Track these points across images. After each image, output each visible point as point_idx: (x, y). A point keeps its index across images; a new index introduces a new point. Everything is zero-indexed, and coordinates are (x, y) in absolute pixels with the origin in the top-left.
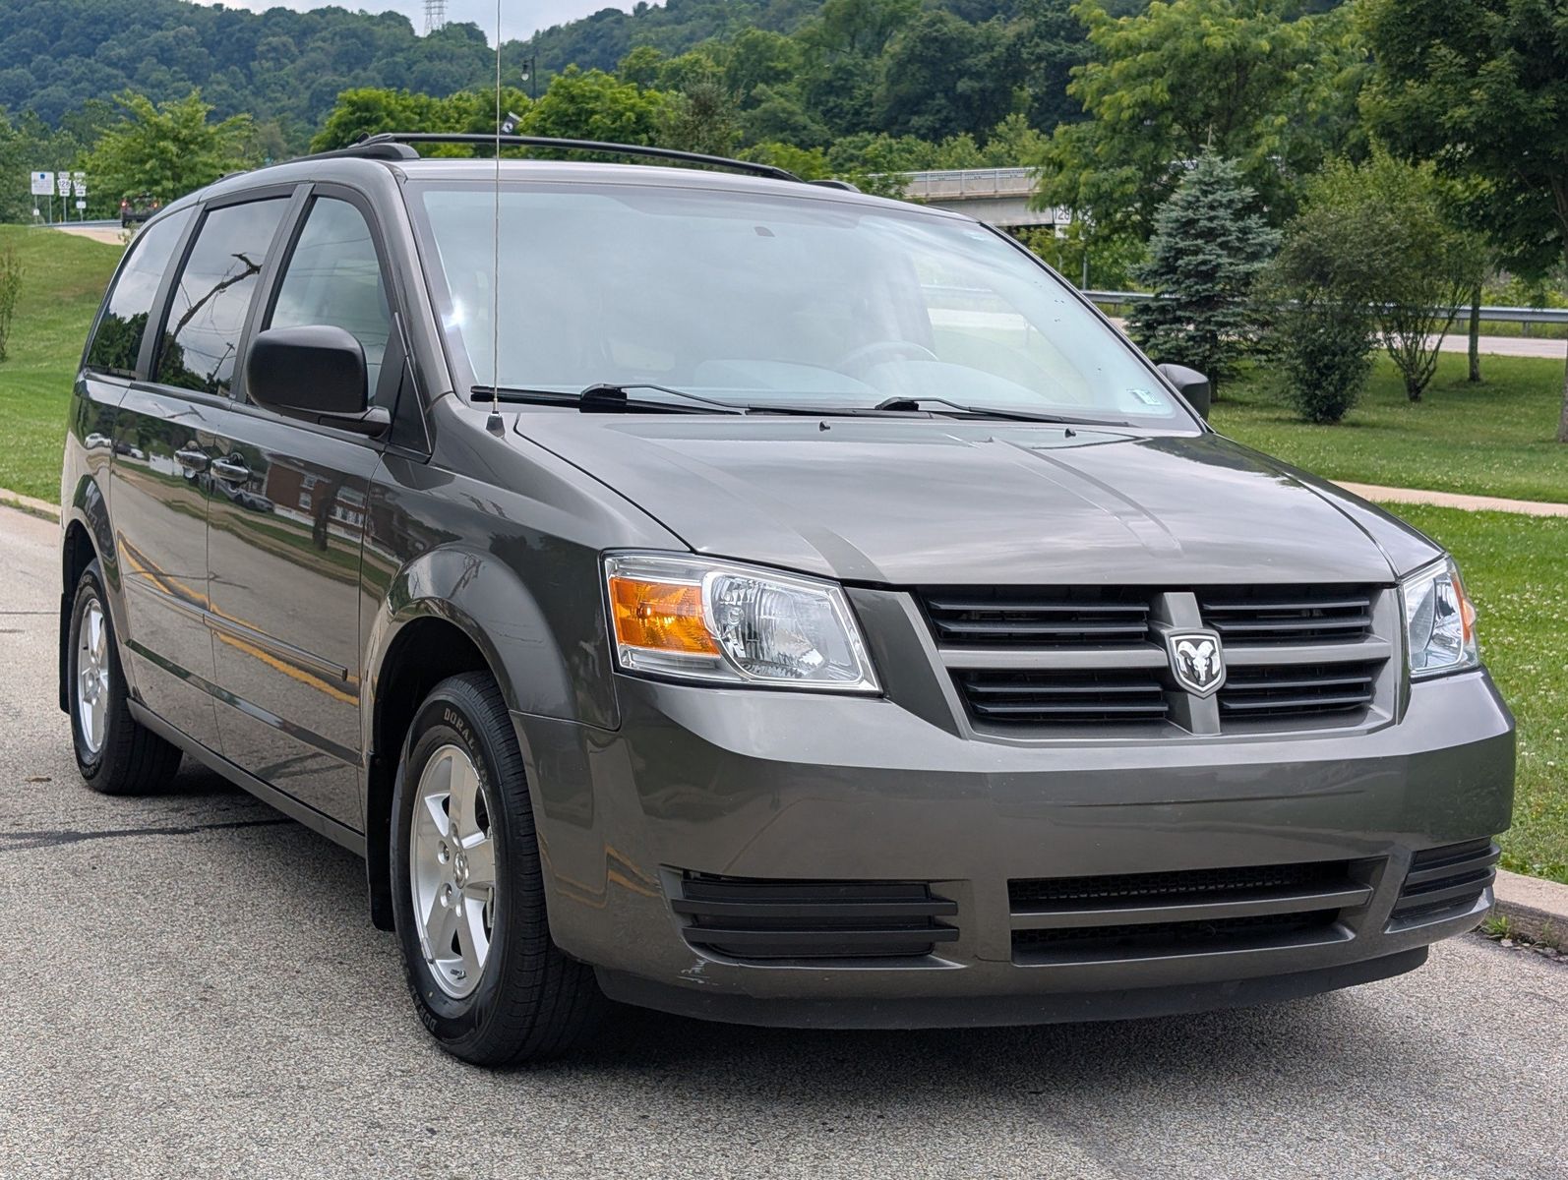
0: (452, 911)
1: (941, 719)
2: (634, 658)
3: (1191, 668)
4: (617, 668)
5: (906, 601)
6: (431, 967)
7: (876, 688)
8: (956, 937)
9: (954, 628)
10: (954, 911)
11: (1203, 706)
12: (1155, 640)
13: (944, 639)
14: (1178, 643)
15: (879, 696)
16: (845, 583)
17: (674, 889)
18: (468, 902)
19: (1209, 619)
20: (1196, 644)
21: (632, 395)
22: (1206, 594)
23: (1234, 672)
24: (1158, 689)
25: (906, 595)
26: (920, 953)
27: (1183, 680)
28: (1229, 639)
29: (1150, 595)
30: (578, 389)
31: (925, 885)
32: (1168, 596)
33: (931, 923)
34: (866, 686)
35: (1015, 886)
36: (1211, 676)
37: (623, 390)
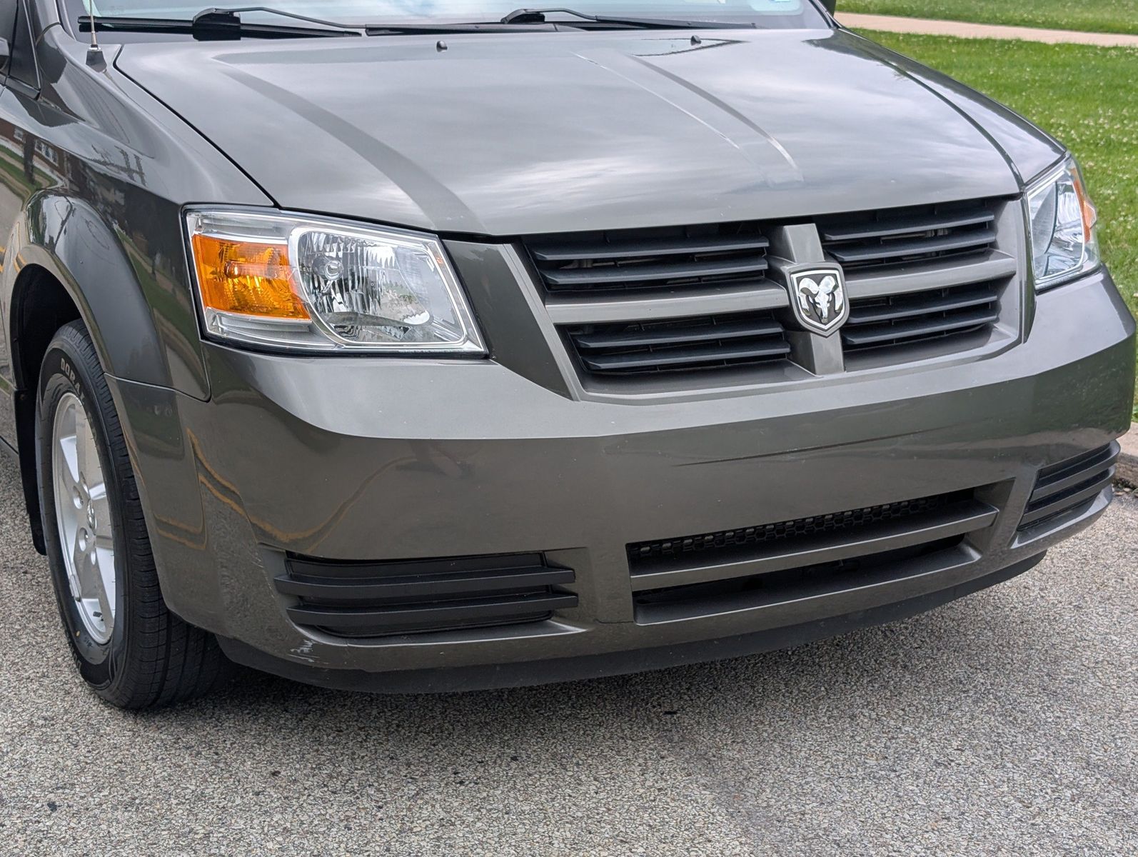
0: (88, 557)
1: (552, 381)
2: (221, 323)
3: (814, 305)
4: (205, 336)
5: (508, 253)
6: (78, 604)
7: (481, 349)
8: (575, 603)
9: (562, 280)
10: (572, 578)
11: (827, 346)
12: (774, 277)
13: (550, 292)
14: (799, 280)
15: (484, 357)
16: (443, 235)
17: (275, 569)
18: (99, 551)
19: (830, 250)
20: (818, 278)
21: (245, 18)
22: (826, 223)
23: (858, 306)
24: (779, 330)
25: (509, 247)
26: (537, 620)
27: (804, 319)
28: (852, 271)
29: (770, 229)
30: (190, 13)
31: (541, 555)
32: (788, 229)
33: (552, 591)
34: (469, 347)
35: (632, 548)
36: (833, 312)
37: (236, 14)
